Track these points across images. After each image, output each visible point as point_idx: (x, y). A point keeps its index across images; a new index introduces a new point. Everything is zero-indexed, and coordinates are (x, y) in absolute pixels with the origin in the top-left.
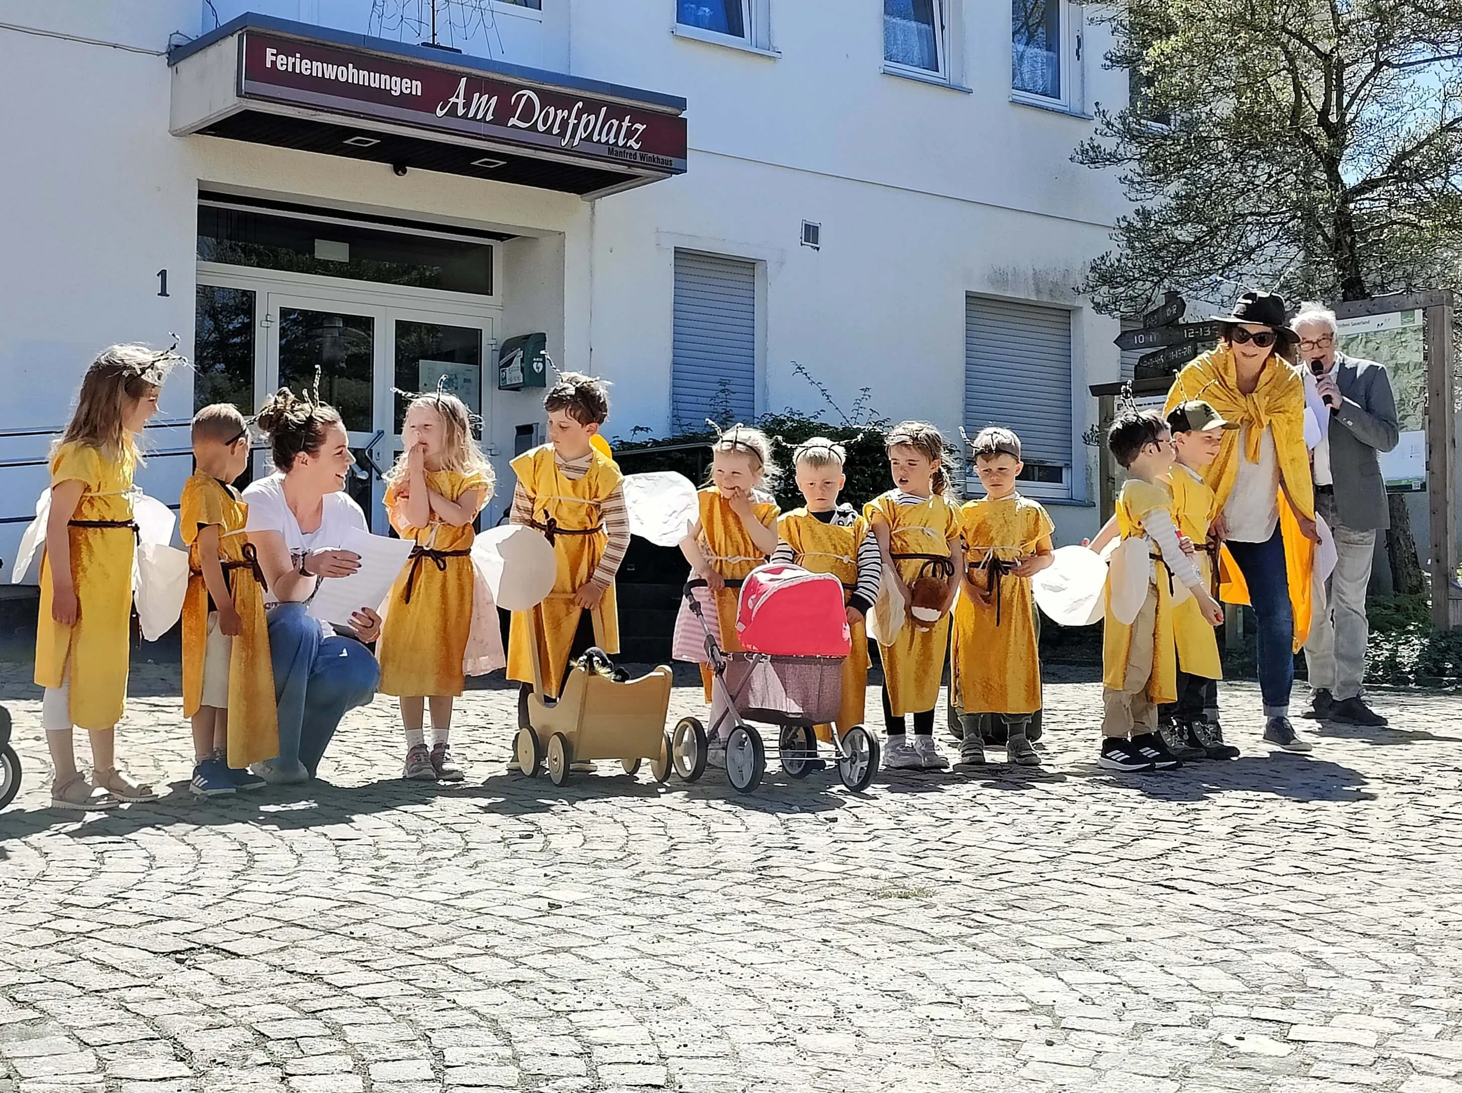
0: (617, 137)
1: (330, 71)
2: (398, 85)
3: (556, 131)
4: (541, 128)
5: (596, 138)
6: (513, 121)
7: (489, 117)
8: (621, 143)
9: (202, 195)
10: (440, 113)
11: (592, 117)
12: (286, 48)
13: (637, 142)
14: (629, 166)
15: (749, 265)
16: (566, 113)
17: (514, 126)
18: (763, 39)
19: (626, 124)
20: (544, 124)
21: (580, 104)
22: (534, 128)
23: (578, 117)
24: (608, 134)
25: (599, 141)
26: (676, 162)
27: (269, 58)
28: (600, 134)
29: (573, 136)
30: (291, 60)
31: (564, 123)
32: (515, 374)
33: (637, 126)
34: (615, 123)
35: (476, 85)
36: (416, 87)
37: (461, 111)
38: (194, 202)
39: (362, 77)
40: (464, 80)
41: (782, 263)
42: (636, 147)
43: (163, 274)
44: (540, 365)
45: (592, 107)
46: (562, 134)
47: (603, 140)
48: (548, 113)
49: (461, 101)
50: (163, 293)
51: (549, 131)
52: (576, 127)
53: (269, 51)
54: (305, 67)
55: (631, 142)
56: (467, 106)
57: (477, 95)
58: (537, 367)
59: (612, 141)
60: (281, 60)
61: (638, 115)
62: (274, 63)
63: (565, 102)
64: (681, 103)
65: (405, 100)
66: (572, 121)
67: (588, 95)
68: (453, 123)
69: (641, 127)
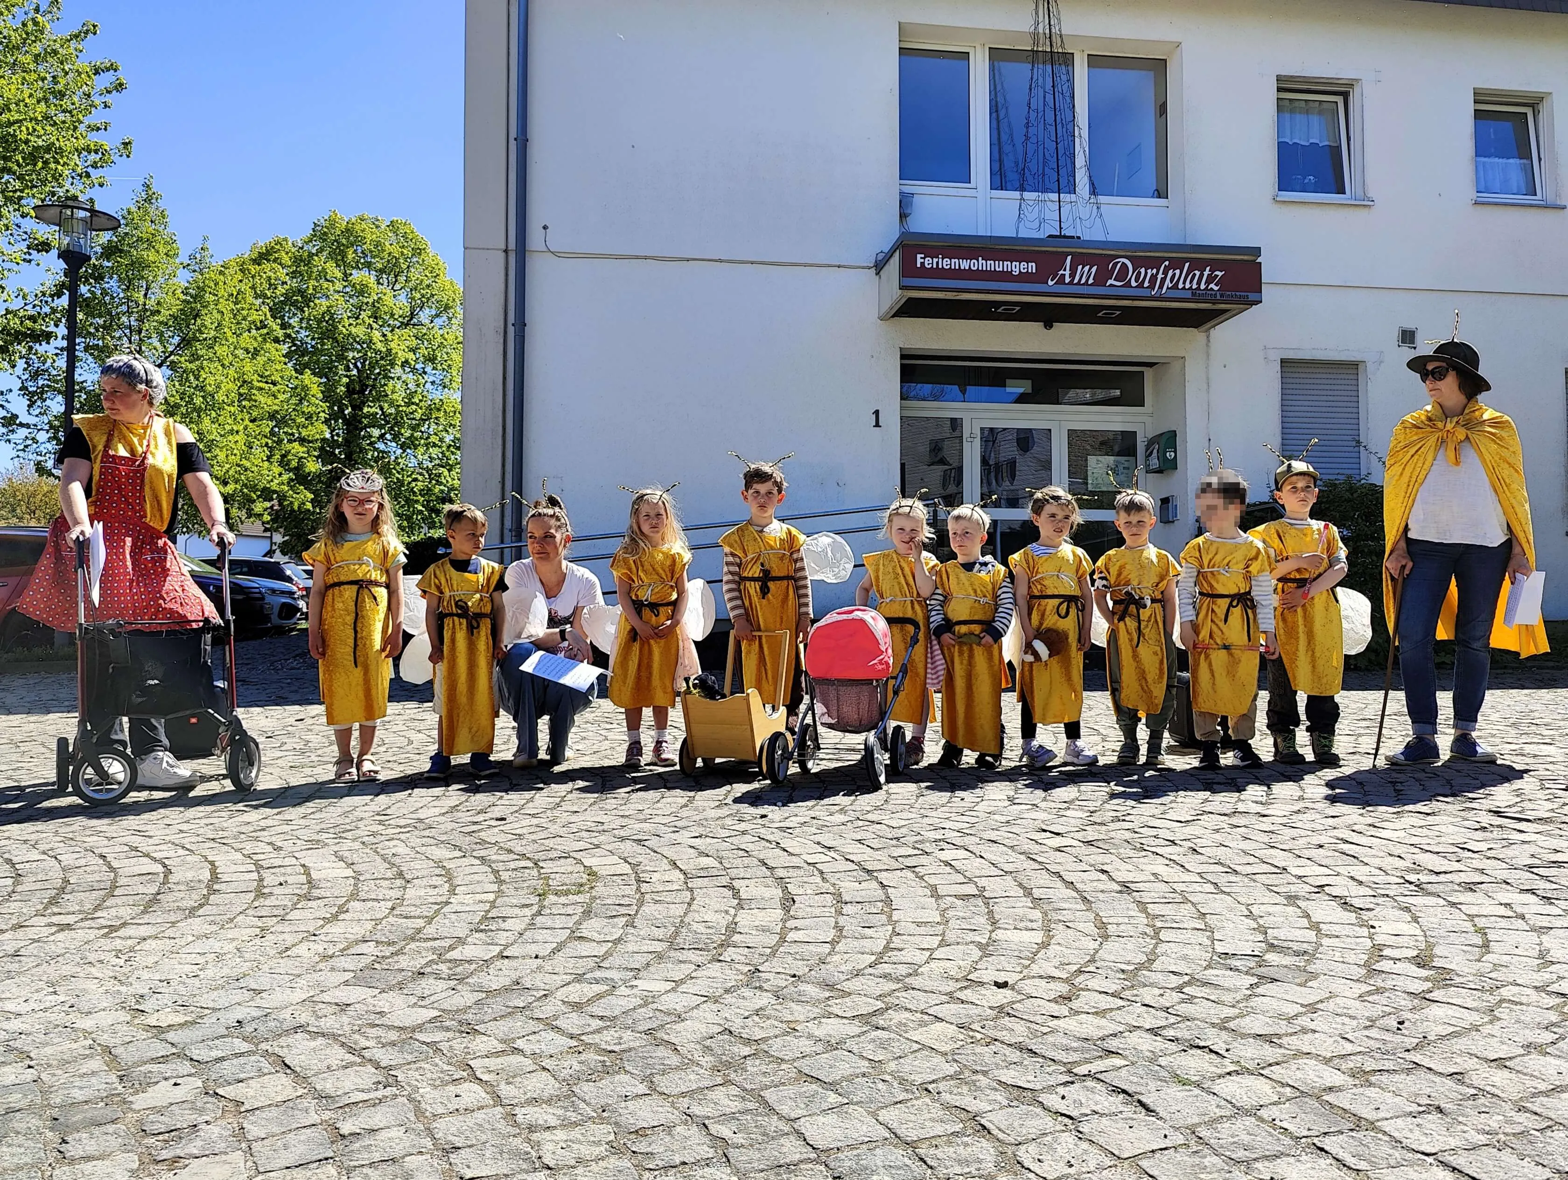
0: (1199, 283)
1: (965, 264)
2: (1016, 267)
3: (1146, 284)
4: (1134, 284)
5: (1181, 286)
6: (1110, 282)
7: (1091, 281)
8: (1203, 287)
9: (903, 357)
10: (1050, 283)
11: (1178, 272)
12: (931, 252)
13: (1216, 285)
14: (1214, 304)
15: (1353, 367)
16: (1155, 271)
17: (1111, 285)
18: (1360, 193)
19: (1206, 273)
20: (1136, 281)
21: (1167, 263)
22: (1128, 285)
23: (1165, 273)
24: (1191, 282)
25: (1184, 288)
26: (1252, 296)
27: (919, 261)
28: (1184, 283)
29: (1161, 287)
30: (935, 260)
31: (1154, 278)
32: (1154, 462)
33: (1217, 273)
34: (1198, 273)
35: (1080, 259)
36: (1032, 267)
37: (1067, 280)
38: (897, 363)
39: (990, 265)
40: (1069, 258)
41: (1381, 362)
42: (1216, 288)
43: (877, 413)
44: (1173, 454)
45: (1177, 264)
46: (1152, 286)
47: (1188, 286)
48: (1139, 273)
49: (1067, 273)
50: (877, 425)
51: (1141, 286)
52: (1163, 280)
53: (919, 256)
54: (946, 263)
55: (1212, 286)
56: (1073, 275)
57: (1080, 267)
58: (1170, 455)
59: (1195, 286)
60: (928, 261)
61: (1215, 265)
62: (923, 264)
63: (1155, 263)
64: (1257, 251)
65: (1024, 277)
66: (1160, 276)
67: (1174, 255)
68: (1061, 289)
69: (1220, 274)
